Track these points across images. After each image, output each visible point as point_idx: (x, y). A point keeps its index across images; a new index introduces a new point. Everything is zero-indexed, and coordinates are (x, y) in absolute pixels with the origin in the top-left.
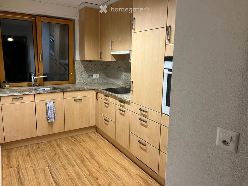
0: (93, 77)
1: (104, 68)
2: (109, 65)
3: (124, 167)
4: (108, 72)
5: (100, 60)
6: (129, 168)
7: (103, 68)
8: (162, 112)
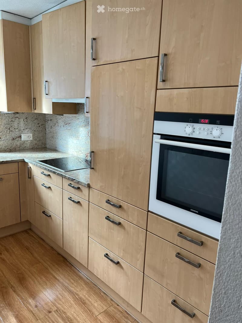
0: (22, 139)
1: (40, 125)
2: (48, 120)
3: (81, 298)
4: (47, 130)
5: (33, 112)
6: (89, 300)
7: (38, 124)
8: (149, 210)
